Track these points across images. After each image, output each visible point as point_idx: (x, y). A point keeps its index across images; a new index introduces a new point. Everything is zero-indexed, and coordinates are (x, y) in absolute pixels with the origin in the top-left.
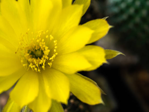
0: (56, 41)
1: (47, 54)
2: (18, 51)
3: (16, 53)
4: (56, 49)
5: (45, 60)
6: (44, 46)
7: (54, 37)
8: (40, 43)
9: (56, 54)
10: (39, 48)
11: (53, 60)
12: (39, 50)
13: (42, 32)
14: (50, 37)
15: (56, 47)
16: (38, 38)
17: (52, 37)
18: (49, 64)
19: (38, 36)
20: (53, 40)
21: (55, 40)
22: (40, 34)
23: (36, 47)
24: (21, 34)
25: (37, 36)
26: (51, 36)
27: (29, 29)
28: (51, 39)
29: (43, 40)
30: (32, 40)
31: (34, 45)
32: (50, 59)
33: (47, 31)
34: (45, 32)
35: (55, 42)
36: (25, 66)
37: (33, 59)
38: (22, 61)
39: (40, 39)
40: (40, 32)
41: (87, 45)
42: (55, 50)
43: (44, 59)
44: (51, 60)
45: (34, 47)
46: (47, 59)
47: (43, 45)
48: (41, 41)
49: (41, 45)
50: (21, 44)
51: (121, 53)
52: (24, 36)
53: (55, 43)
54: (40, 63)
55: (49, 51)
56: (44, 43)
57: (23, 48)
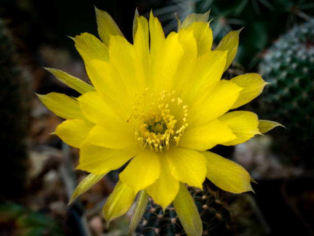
0: (187, 106)
1: (173, 127)
2: (131, 118)
3: (128, 121)
4: (187, 118)
5: (170, 134)
6: (168, 116)
7: (183, 100)
8: (163, 111)
9: (187, 125)
10: (160, 120)
11: (181, 133)
12: (160, 123)
13: (167, 93)
14: (178, 101)
15: (186, 115)
16: (160, 103)
17: (180, 101)
18: (175, 138)
19: (161, 100)
20: (182, 105)
21: (185, 105)
22: (164, 96)
23: (156, 117)
24: (136, 96)
25: (159, 100)
26: (179, 99)
27: (147, 89)
28: (178, 104)
29: (167, 106)
30: (151, 105)
31: (154, 113)
32: (177, 132)
33: (173, 92)
34: (171, 93)
35: (184, 107)
36: (141, 141)
37: (152, 133)
38: (136, 133)
39: (163, 104)
40: (163, 94)
41: (230, 111)
42: (184, 119)
43: (168, 133)
44: (178, 134)
45: (153, 118)
46: (172, 133)
47: (166, 114)
48: (164, 108)
49: (163, 115)
50: (136, 110)
51: (281, 125)
52: (140, 98)
53: (185, 110)
54: (162, 138)
55: (175, 121)
56: (168, 110)
57: (139, 116)
